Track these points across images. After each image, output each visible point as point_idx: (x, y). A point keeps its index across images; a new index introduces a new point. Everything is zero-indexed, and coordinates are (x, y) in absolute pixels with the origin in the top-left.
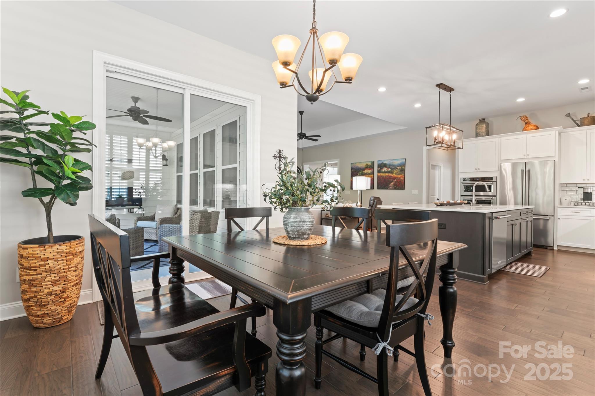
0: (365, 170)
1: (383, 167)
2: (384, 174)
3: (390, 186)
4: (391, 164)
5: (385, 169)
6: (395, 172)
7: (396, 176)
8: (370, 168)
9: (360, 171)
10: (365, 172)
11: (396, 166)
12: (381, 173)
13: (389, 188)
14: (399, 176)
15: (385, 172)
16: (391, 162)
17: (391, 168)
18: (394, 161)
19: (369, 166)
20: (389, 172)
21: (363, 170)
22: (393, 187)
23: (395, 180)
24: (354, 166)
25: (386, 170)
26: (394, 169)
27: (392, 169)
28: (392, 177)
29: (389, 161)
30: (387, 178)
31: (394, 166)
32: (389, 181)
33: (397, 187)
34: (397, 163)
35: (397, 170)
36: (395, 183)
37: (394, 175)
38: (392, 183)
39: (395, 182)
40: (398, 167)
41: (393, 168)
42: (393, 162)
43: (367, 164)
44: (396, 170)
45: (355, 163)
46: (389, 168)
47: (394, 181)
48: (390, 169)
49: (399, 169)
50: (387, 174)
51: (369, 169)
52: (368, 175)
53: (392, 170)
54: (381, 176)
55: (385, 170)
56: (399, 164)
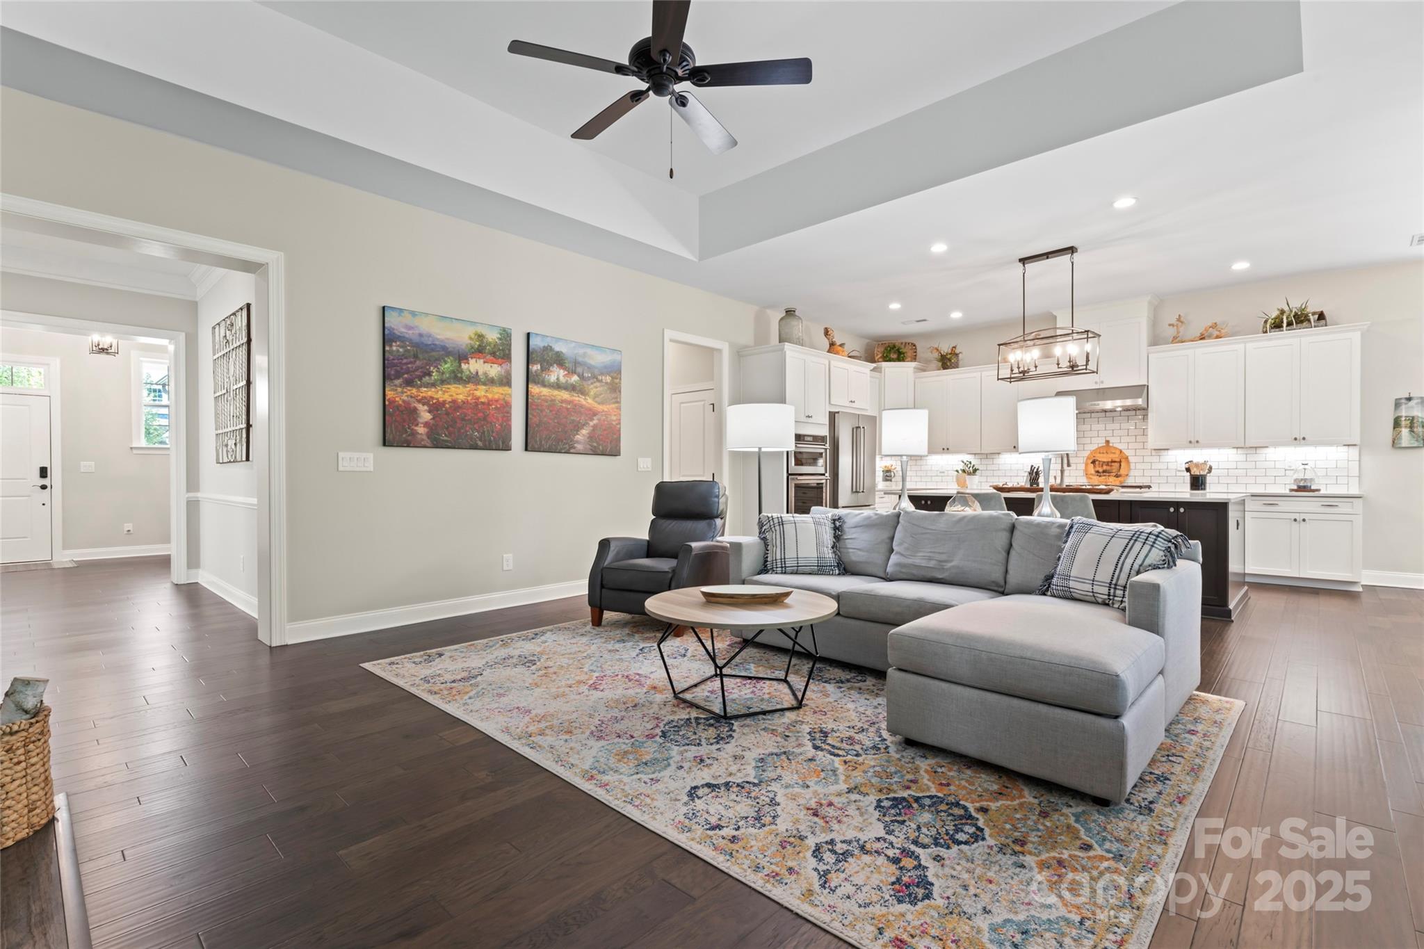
0: (472, 361)
1: (551, 365)
2: (556, 392)
3: (577, 442)
4: (580, 359)
5: (556, 374)
6: (592, 393)
7: (596, 405)
8: (493, 354)
9: (438, 361)
10: (473, 371)
11: (596, 372)
12: (544, 386)
13: (575, 448)
14: (605, 408)
15: (558, 386)
16: (581, 351)
17: (579, 376)
18: (589, 351)
19: (489, 344)
20: (572, 388)
21: (462, 357)
22: (588, 447)
23: (592, 420)
24: (410, 328)
25: (562, 380)
26: (589, 378)
27: (581, 377)
28: (582, 406)
29: (573, 344)
30: (567, 409)
31: (590, 368)
32: (573, 421)
33: (599, 445)
34: (598, 359)
35: (598, 384)
36: (593, 430)
37: (590, 401)
38: (584, 432)
39: (595, 427)
40: (602, 374)
41: (586, 375)
42: (585, 354)
43: (480, 337)
44: (595, 385)
45: (413, 314)
46: (574, 372)
47: (591, 423)
48: (575, 378)
49: (607, 383)
50: (565, 395)
51: (489, 357)
52: (484, 384)
53: (585, 383)
54: (546, 401)
55: (558, 379)
56: (605, 367)
